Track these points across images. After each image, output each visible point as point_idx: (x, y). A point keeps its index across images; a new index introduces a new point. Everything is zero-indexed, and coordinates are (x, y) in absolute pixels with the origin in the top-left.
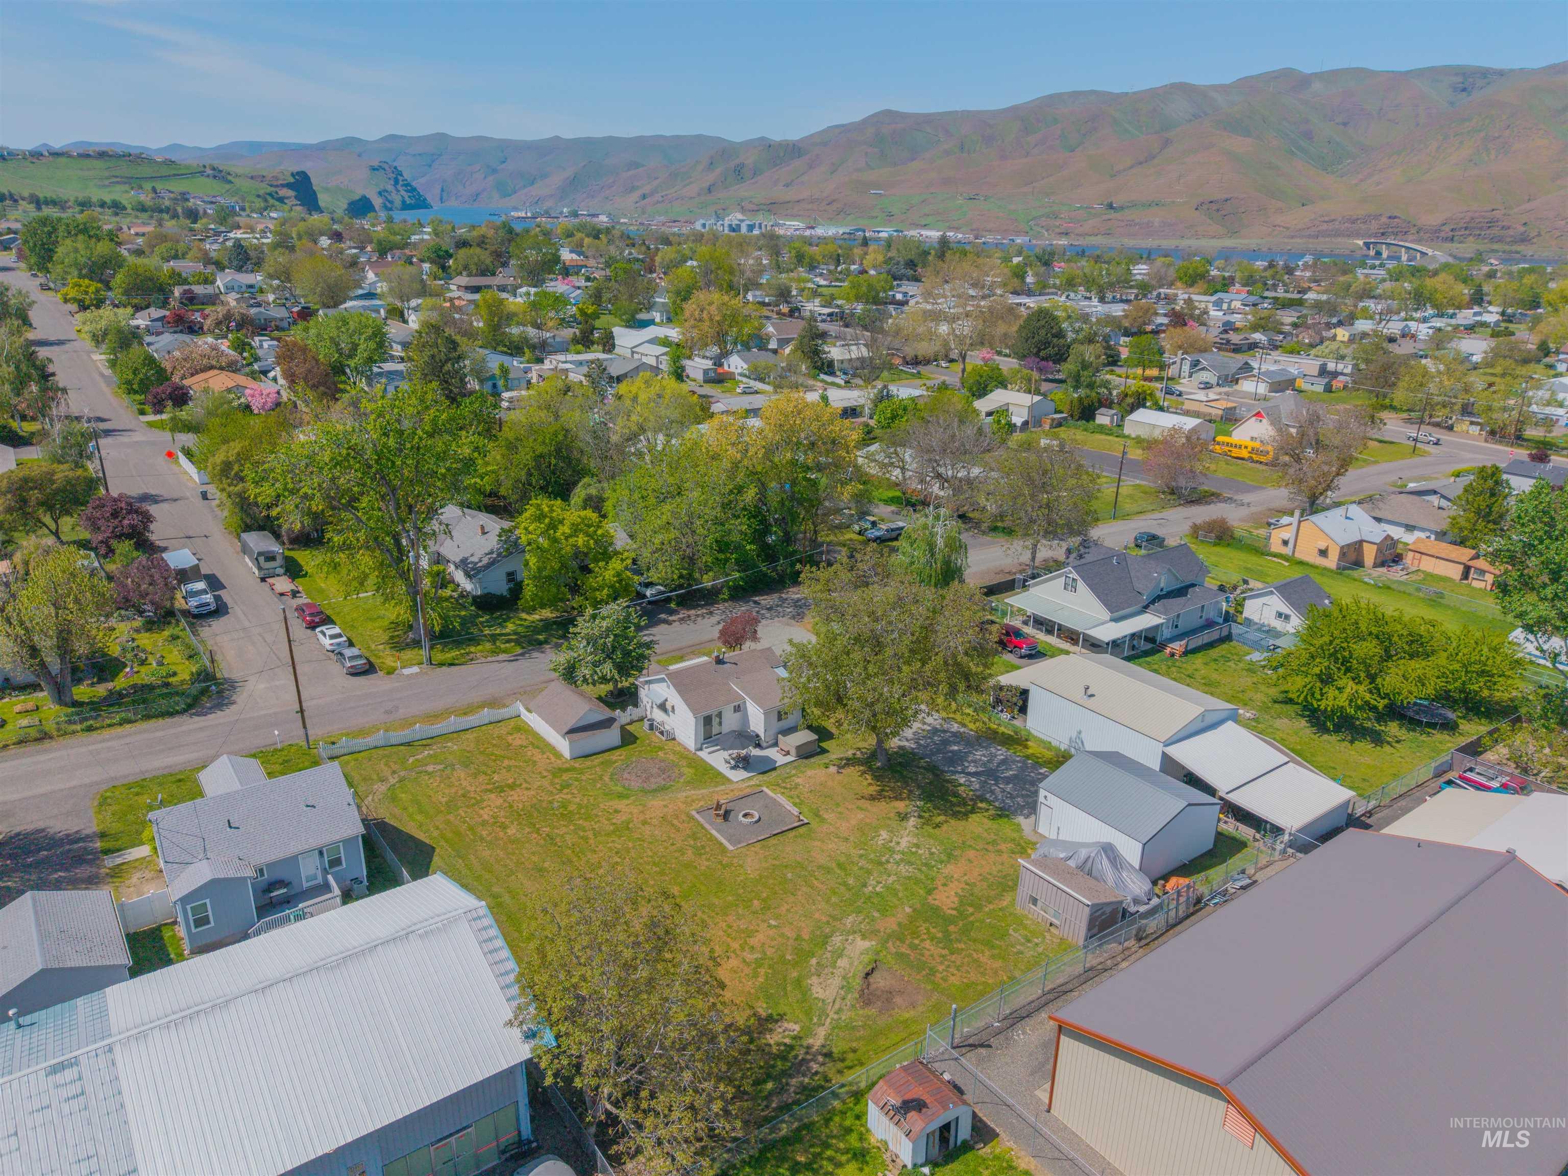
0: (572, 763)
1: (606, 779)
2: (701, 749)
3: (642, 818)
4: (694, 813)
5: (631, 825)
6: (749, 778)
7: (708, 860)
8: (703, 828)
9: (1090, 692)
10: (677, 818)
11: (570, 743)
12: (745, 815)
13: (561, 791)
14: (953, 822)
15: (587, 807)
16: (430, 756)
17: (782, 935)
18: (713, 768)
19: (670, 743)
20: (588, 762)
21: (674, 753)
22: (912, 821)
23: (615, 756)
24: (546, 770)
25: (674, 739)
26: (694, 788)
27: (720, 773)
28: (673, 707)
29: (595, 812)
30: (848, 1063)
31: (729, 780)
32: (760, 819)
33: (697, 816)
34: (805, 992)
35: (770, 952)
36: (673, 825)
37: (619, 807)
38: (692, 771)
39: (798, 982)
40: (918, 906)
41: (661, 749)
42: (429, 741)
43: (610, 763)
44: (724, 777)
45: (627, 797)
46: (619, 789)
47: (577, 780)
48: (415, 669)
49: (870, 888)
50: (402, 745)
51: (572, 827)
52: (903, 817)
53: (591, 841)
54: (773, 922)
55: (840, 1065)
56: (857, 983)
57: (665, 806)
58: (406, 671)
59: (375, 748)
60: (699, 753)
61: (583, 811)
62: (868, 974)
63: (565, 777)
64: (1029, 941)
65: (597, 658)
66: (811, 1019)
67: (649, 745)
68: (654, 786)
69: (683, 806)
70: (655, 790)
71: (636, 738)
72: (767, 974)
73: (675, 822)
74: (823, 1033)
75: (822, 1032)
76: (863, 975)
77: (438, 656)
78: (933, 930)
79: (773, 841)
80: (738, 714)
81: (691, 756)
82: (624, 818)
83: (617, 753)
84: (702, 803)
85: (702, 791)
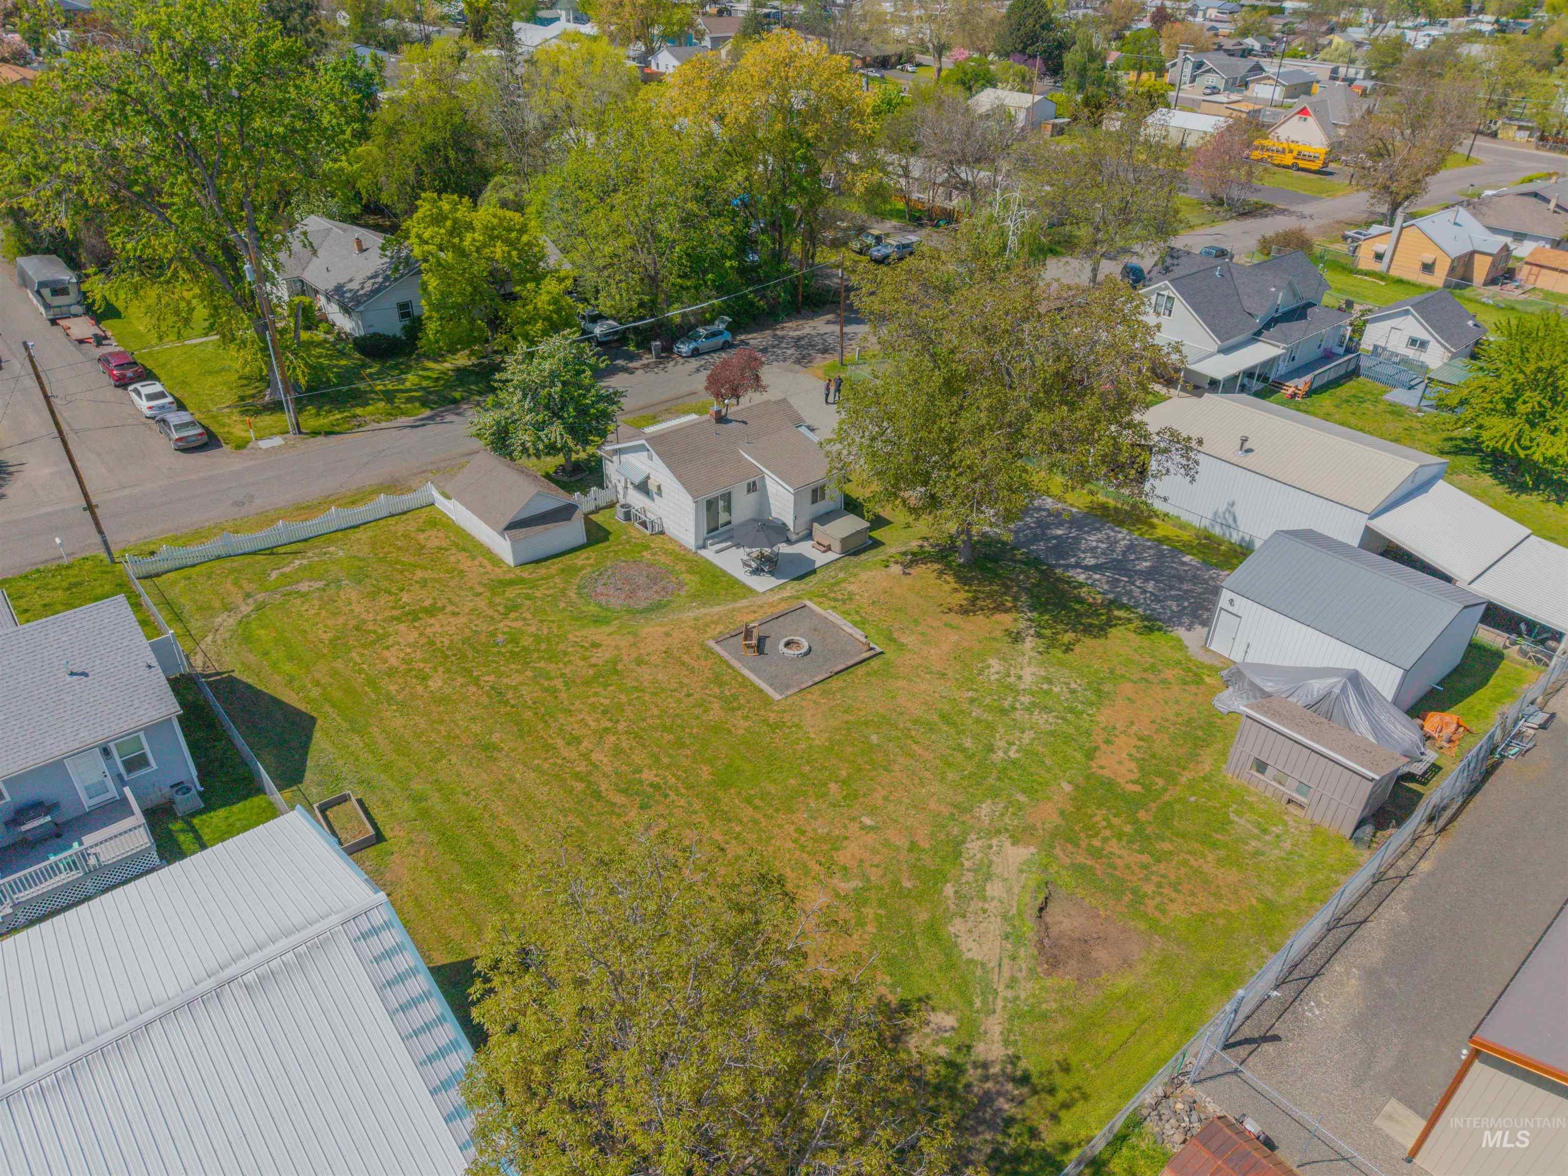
0: (518, 571)
1: (572, 594)
2: (704, 547)
3: (634, 656)
4: (712, 644)
5: (620, 667)
6: (780, 587)
7: (746, 718)
8: (730, 666)
9: (1247, 445)
10: (688, 652)
11: (514, 542)
12: (787, 644)
13: (505, 615)
14: (1088, 641)
15: (548, 640)
16: (303, 568)
17: (886, 843)
18: (724, 573)
19: (659, 539)
20: (541, 571)
21: (666, 552)
22: (1029, 643)
23: (579, 560)
24: (480, 583)
25: (662, 533)
26: (704, 605)
27: (737, 581)
28: (659, 487)
29: (562, 647)
30: (1061, 1096)
31: (751, 591)
32: (810, 650)
33: (717, 648)
34: (949, 949)
35: (874, 875)
36: (683, 664)
37: (597, 638)
38: (696, 578)
39: (933, 931)
40: (1080, 780)
41: (647, 547)
42: (301, 545)
43: (575, 570)
44: (744, 586)
45: (606, 621)
46: (592, 608)
47: (528, 597)
48: (278, 441)
49: (1000, 754)
50: (255, 553)
51: (529, 674)
52: (1017, 638)
53: (564, 695)
54: (867, 821)
55: (1051, 1103)
56: (1029, 927)
57: (667, 634)
58: (264, 444)
59: (218, 558)
60: (703, 552)
61: (543, 646)
62: (1041, 910)
63: (511, 593)
64: (1265, 831)
65: (540, 417)
66: (971, 1003)
67: (628, 542)
68: (644, 604)
69: (693, 635)
70: (648, 610)
71: (609, 533)
72: (878, 918)
73: (686, 658)
74: (998, 1029)
75: (994, 1026)
76: (1035, 912)
77: (310, 420)
78: (1116, 821)
79: (836, 683)
80: (753, 495)
81: (690, 557)
82: (608, 656)
83: (584, 554)
84: (720, 628)
85: (717, 609)
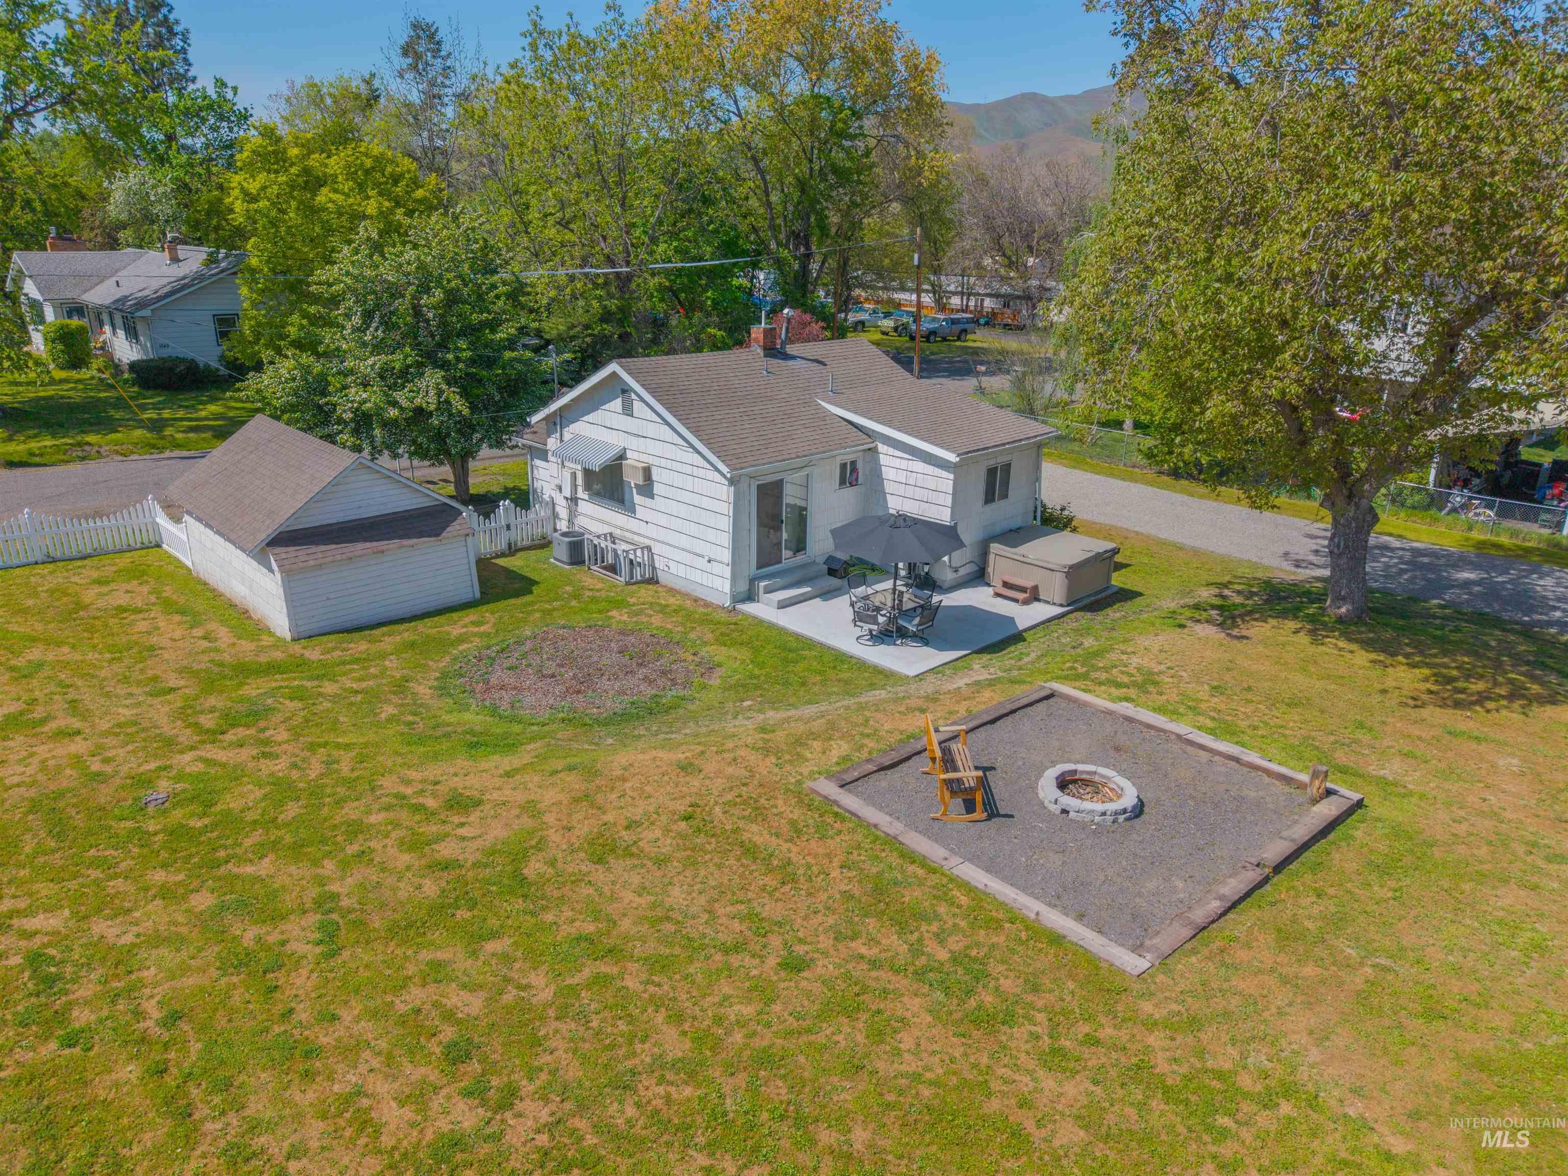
0: (297, 648)
1: (423, 690)
2: (751, 597)
3: (584, 829)
4: (830, 789)
5: (534, 868)
6: (955, 666)
8: (909, 856)
10: (760, 814)
11: (288, 575)
12: (1064, 783)
13: (213, 736)
15: (315, 791)
18: (809, 644)
19: (645, 593)
20: (360, 645)
21: (663, 610)
23: (457, 626)
24: (182, 671)
25: (653, 581)
26: (774, 704)
27: (840, 658)
28: (647, 472)
29: (352, 811)
31: (885, 675)
32: (1139, 810)
33: (849, 800)
36: (750, 851)
37: (471, 784)
38: (745, 654)
41: (619, 604)
43: (443, 644)
44: (862, 665)
45: (508, 744)
46: (473, 718)
47: (298, 695)
51: (203, 901)
57: (686, 768)
60: (749, 608)
61: (291, 812)
63: (253, 689)
65: (397, 360)
67: (576, 596)
68: (612, 704)
69: (766, 766)
70: (621, 718)
71: (533, 583)
73: (756, 833)
80: (849, 493)
81: (723, 616)
82: (497, 832)
83: (472, 615)
84: (839, 749)
85: (810, 710)
